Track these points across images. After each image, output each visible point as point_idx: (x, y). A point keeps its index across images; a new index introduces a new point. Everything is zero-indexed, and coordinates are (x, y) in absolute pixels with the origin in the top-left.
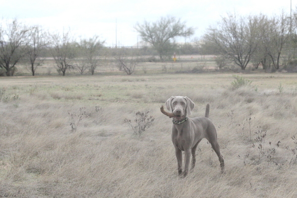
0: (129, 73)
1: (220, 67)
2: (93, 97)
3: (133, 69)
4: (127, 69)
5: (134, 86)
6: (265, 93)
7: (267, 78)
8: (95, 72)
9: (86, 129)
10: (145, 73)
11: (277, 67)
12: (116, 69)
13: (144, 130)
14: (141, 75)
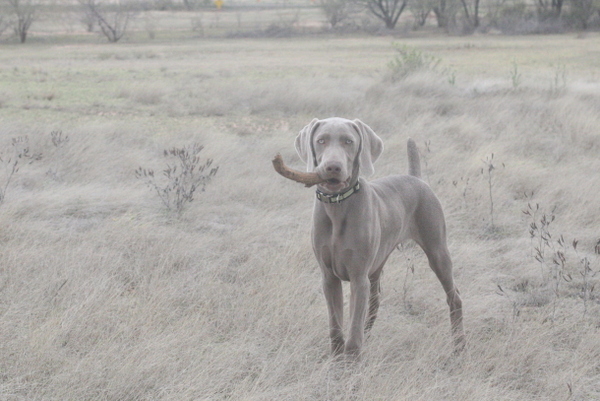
0: (114, 37)
1: (334, 22)
2: (33, 102)
3: (122, 29)
4: (107, 29)
5: (131, 71)
6: (475, 90)
7: (459, 48)
8: (28, 36)
9: (29, 197)
10: (152, 37)
11: (473, 22)
12: (80, 29)
13: (189, 198)
14: (144, 42)
